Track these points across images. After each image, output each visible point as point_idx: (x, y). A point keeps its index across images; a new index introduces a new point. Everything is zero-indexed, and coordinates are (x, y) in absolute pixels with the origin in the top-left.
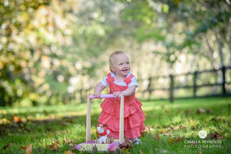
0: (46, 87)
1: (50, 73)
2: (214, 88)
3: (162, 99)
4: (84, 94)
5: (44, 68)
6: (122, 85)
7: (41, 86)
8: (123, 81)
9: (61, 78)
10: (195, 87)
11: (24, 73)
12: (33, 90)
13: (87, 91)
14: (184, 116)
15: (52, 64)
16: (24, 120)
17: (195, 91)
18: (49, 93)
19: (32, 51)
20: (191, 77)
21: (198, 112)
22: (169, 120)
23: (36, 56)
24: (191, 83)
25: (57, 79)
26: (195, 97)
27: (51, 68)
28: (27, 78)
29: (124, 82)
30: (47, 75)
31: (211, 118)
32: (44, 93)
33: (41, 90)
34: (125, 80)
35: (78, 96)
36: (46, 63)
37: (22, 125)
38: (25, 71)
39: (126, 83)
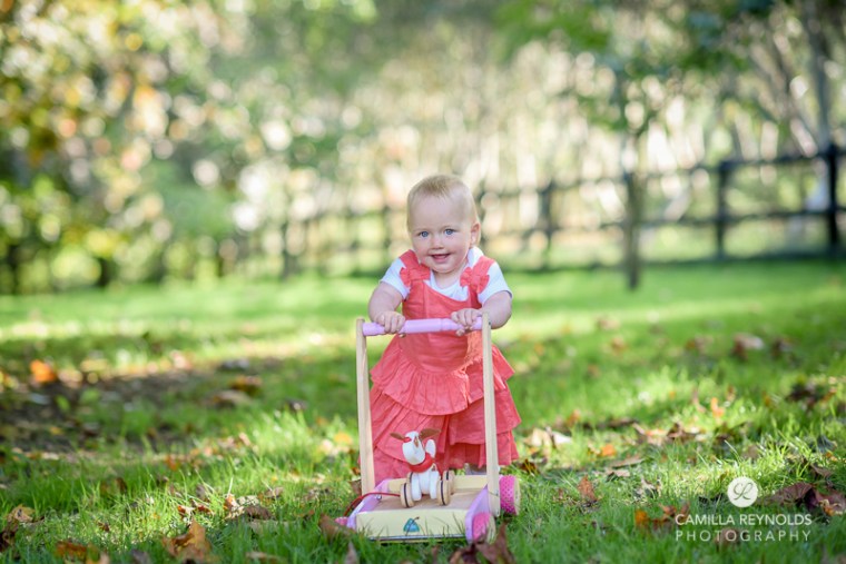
0: (151, 206)
1: (167, 150)
2: (795, 226)
3: (594, 267)
4: (295, 238)
5: (143, 135)
6: (453, 298)
7: (129, 201)
8: (458, 283)
9: (207, 172)
10: (722, 222)
11: (68, 155)
12: (103, 219)
13: (306, 223)
14: (684, 375)
15: (172, 117)
16: (70, 375)
17: (720, 236)
18: (161, 231)
19: (98, 76)
20: (704, 182)
21: (738, 354)
22: (626, 392)
23: (114, 96)
24: (707, 207)
25: (194, 174)
26: (722, 261)
27: (167, 133)
28: (79, 173)
29: (461, 285)
30: (154, 157)
31: (787, 382)
32: (145, 227)
33: (133, 218)
34: (466, 279)
35: (272, 241)
36: (150, 112)
37: (63, 403)
38: (73, 148)
39: (466, 288)
